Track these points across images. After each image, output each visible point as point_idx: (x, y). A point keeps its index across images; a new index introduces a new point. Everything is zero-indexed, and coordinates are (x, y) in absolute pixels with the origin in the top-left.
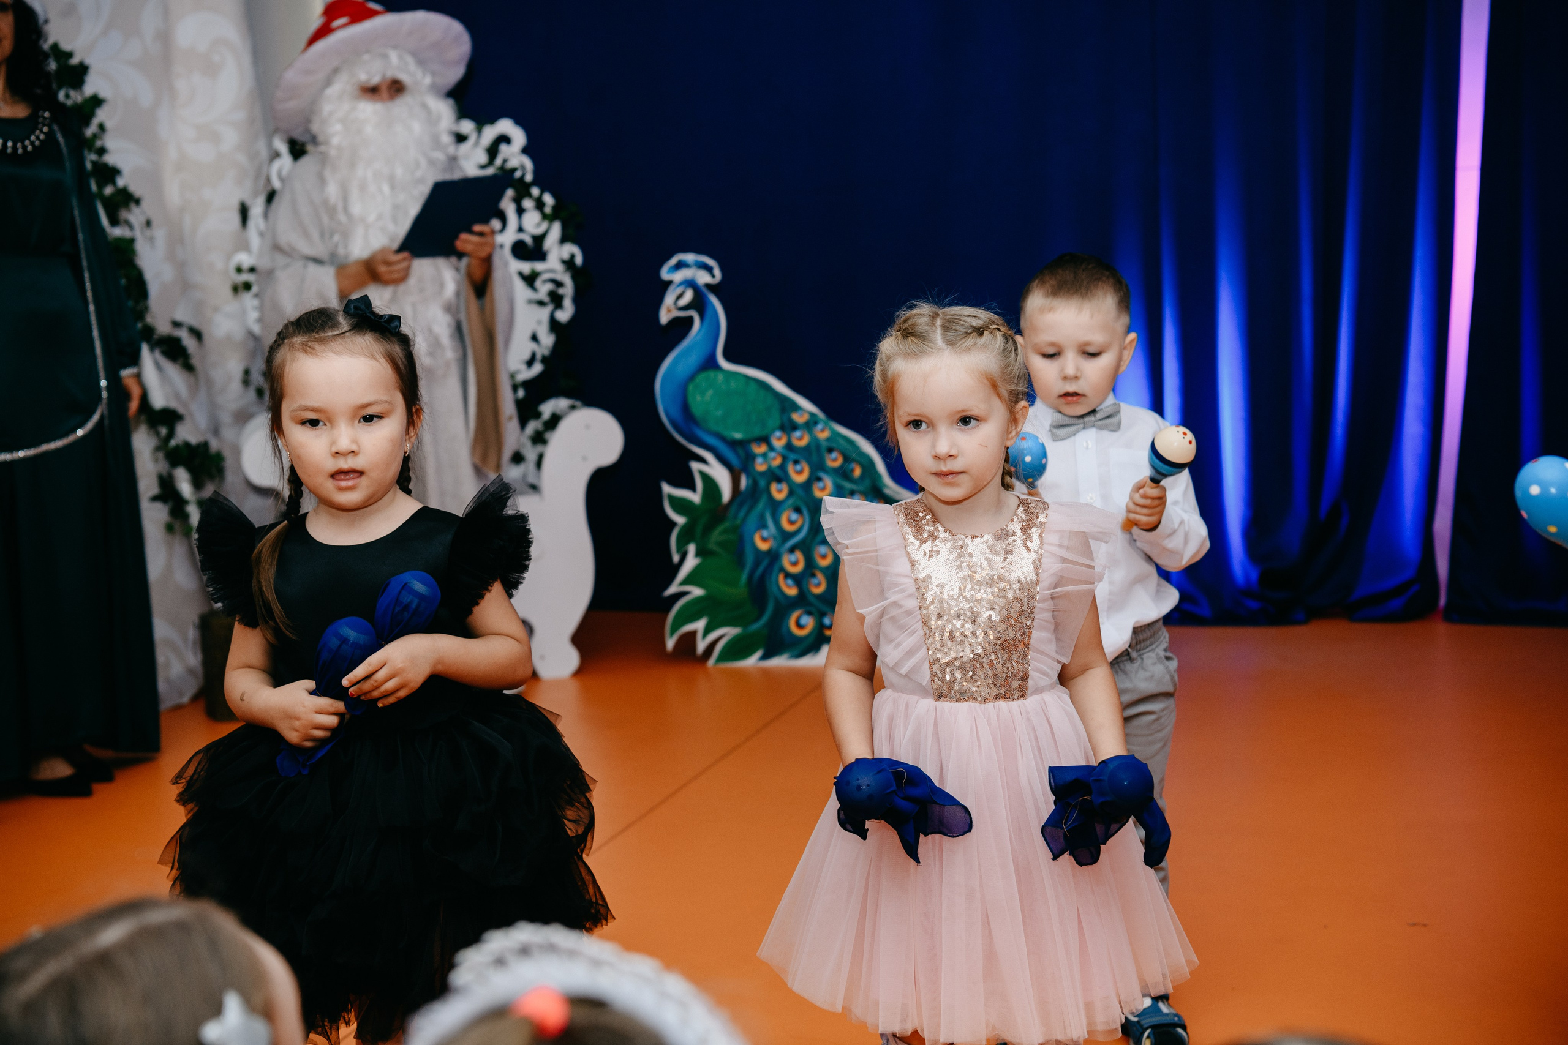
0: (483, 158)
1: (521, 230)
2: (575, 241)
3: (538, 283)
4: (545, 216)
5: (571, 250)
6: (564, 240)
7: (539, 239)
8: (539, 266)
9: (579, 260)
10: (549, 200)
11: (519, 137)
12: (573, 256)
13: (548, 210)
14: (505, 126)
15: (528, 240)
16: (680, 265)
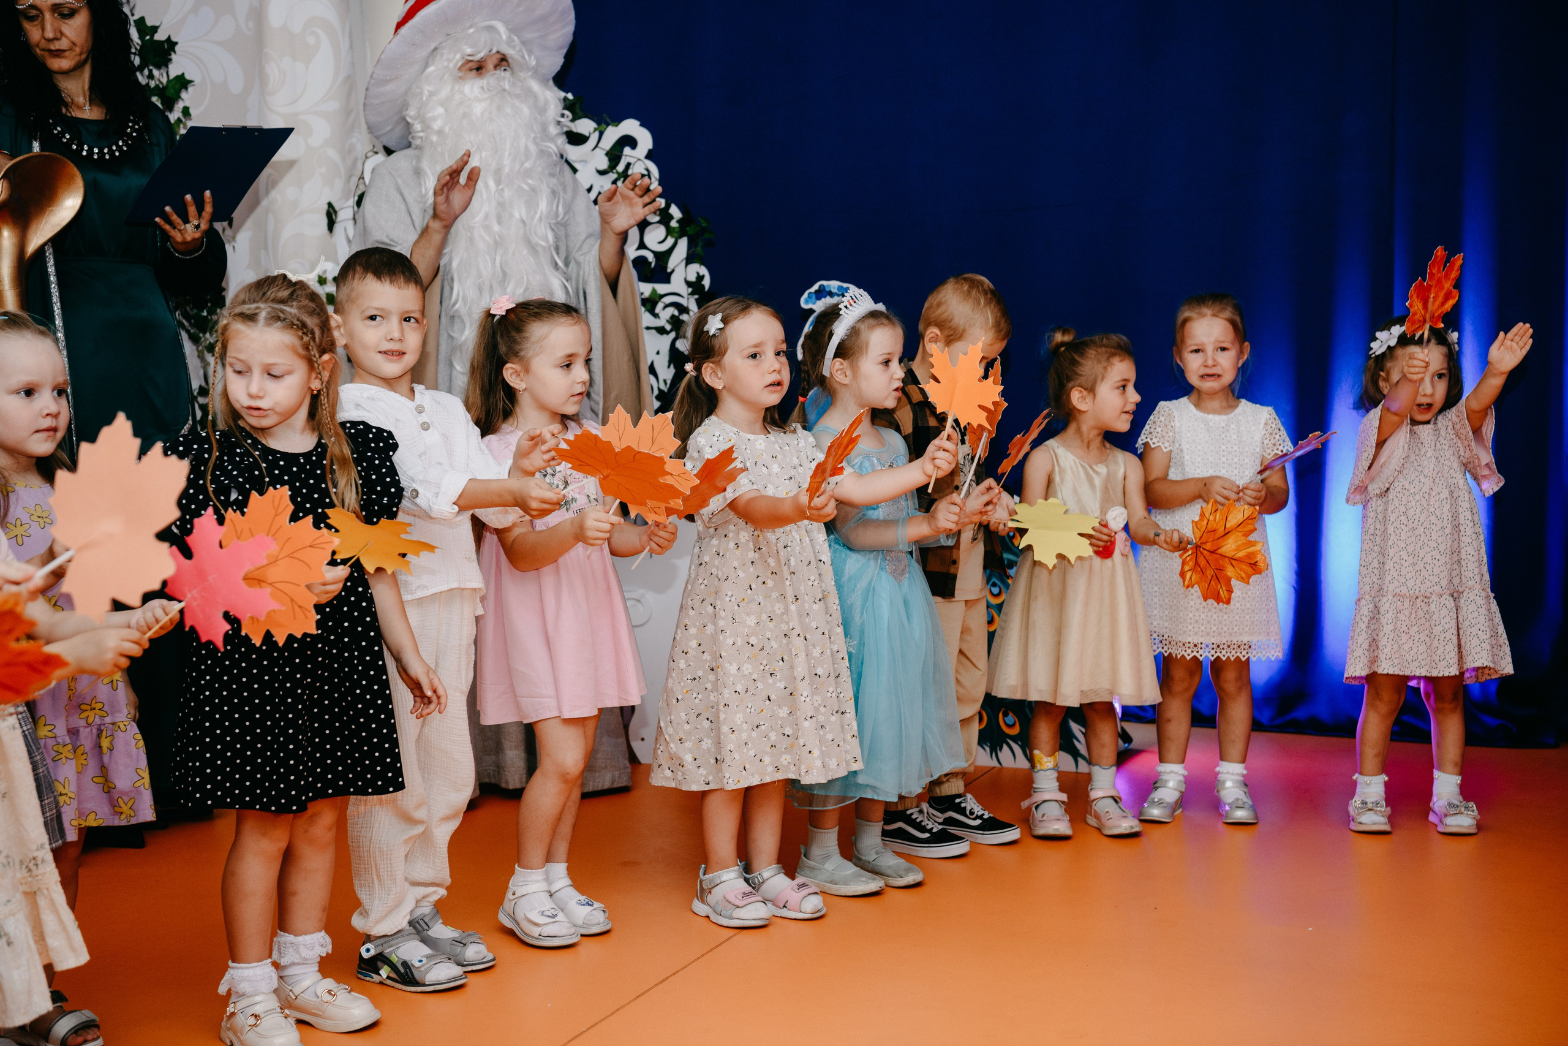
0: (604, 164)
1: (642, 246)
2: (703, 263)
3: (658, 309)
4: (669, 231)
5: (697, 269)
6: (689, 260)
7: (663, 257)
8: (661, 288)
9: (706, 283)
10: (675, 212)
11: (645, 140)
12: (700, 278)
13: (674, 224)
14: (631, 127)
15: (651, 257)
16: (821, 294)
